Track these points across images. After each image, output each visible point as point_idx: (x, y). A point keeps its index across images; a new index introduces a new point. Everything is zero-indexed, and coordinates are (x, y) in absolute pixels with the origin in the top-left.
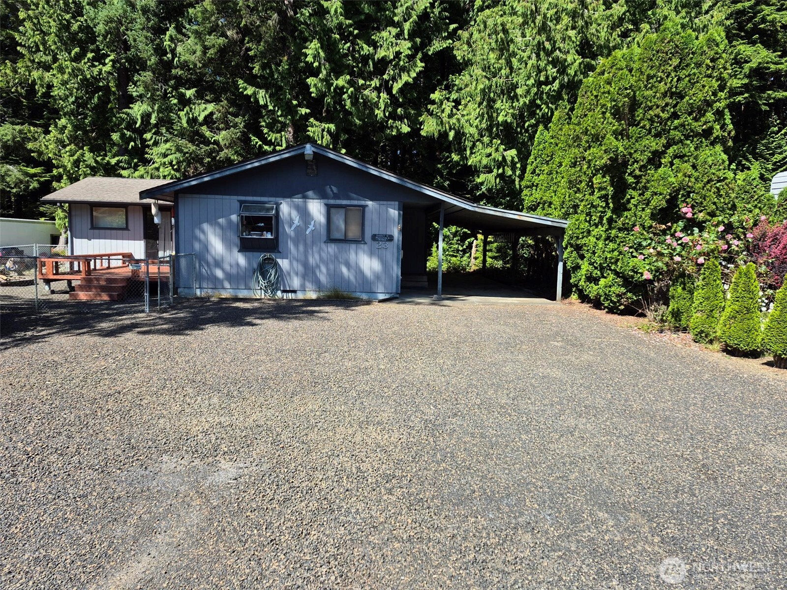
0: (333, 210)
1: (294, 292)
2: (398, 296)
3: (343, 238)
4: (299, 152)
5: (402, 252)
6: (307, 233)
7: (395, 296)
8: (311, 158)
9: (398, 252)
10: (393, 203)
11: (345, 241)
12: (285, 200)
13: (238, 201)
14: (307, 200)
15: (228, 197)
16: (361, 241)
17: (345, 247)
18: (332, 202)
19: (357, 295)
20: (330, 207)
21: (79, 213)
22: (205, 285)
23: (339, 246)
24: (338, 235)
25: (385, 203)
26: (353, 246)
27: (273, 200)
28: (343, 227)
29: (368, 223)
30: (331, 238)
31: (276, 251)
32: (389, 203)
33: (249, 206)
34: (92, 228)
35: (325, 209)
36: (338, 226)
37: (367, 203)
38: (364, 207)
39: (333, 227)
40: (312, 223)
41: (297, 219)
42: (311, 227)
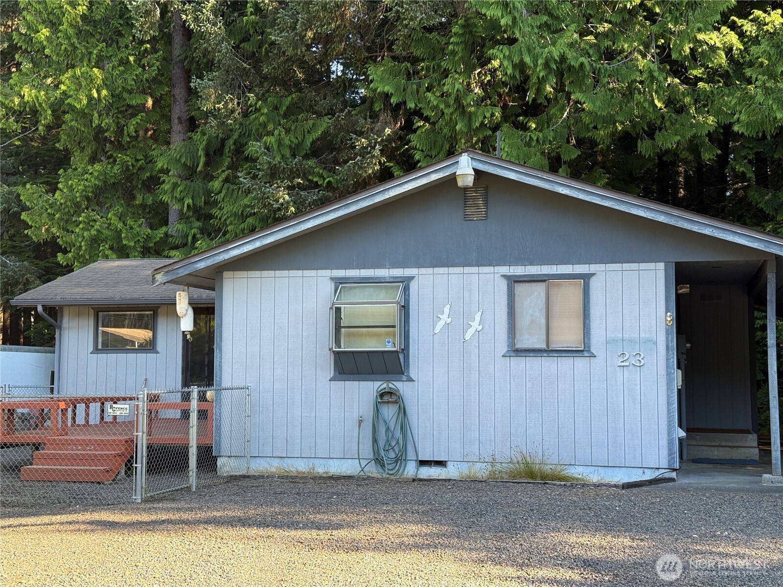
0: (520, 289)
1: (441, 463)
2: (674, 475)
3: (543, 346)
4: (447, 173)
5: (678, 376)
6: (467, 337)
7: (667, 475)
8: (470, 181)
9: (669, 374)
10: (652, 265)
11: (548, 351)
12: (423, 271)
13: (332, 279)
14: (467, 270)
15: (313, 273)
16: (583, 351)
17: (549, 364)
18: (518, 270)
19: (576, 472)
20: (513, 281)
21: (74, 323)
22: (268, 451)
23: (534, 364)
24: (532, 339)
25: (634, 266)
26: (566, 363)
27: (398, 272)
28: (543, 321)
29: (596, 311)
30: (519, 346)
31: (404, 378)
32: (643, 266)
33: (351, 288)
34: (96, 350)
35: (503, 285)
36: (532, 322)
37: (593, 268)
38: (586, 278)
39: (523, 322)
40: (478, 317)
41: (447, 310)
42: (476, 325)
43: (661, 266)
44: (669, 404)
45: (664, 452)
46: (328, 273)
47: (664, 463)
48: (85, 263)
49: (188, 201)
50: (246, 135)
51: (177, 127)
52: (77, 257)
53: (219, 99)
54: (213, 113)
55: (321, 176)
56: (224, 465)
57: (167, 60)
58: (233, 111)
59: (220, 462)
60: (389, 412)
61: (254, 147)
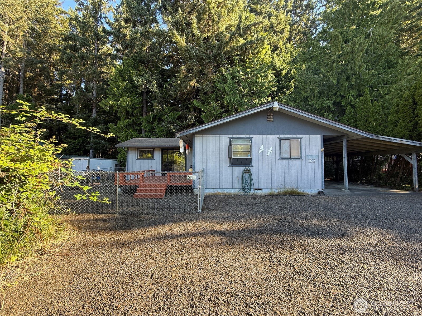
0: (282, 141)
1: (261, 189)
2: (323, 191)
6: (268, 154)
7: (321, 191)
9: (322, 164)
10: (317, 136)
11: (290, 158)
12: (255, 136)
13: (228, 137)
14: (268, 136)
15: (223, 136)
16: (300, 158)
17: (290, 162)
18: (282, 136)
19: (299, 191)
20: (281, 139)
21: (132, 152)
22: (209, 187)
23: (286, 162)
24: (286, 155)
25: (313, 136)
26: (295, 162)
27: (248, 136)
28: (289, 150)
29: (303, 148)
30: (282, 157)
31: (250, 166)
32: (315, 136)
33: (235, 140)
34: (138, 159)
35: (278, 140)
36: (286, 150)
37: (302, 136)
38: (301, 139)
39: (283, 151)
40: (271, 149)
41: (262, 147)
42: (270, 151)
43: (320, 136)
44: (322, 172)
45: (320, 185)
46: (227, 136)
47: (320, 188)
48: (124, 141)
49: (148, 128)
50: (162, 115)
51: (144, 113)
52: (122, 140)
53: (157, 106)
54: (156, 109)
55: (180, 124)
56: (195, 191)
57: (143, 98)
58: (160, 109)
59: (194, 190)
60: (246, 175)
61: (164, 117)
